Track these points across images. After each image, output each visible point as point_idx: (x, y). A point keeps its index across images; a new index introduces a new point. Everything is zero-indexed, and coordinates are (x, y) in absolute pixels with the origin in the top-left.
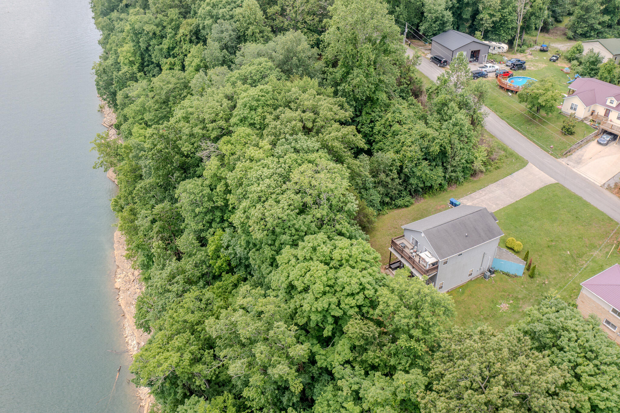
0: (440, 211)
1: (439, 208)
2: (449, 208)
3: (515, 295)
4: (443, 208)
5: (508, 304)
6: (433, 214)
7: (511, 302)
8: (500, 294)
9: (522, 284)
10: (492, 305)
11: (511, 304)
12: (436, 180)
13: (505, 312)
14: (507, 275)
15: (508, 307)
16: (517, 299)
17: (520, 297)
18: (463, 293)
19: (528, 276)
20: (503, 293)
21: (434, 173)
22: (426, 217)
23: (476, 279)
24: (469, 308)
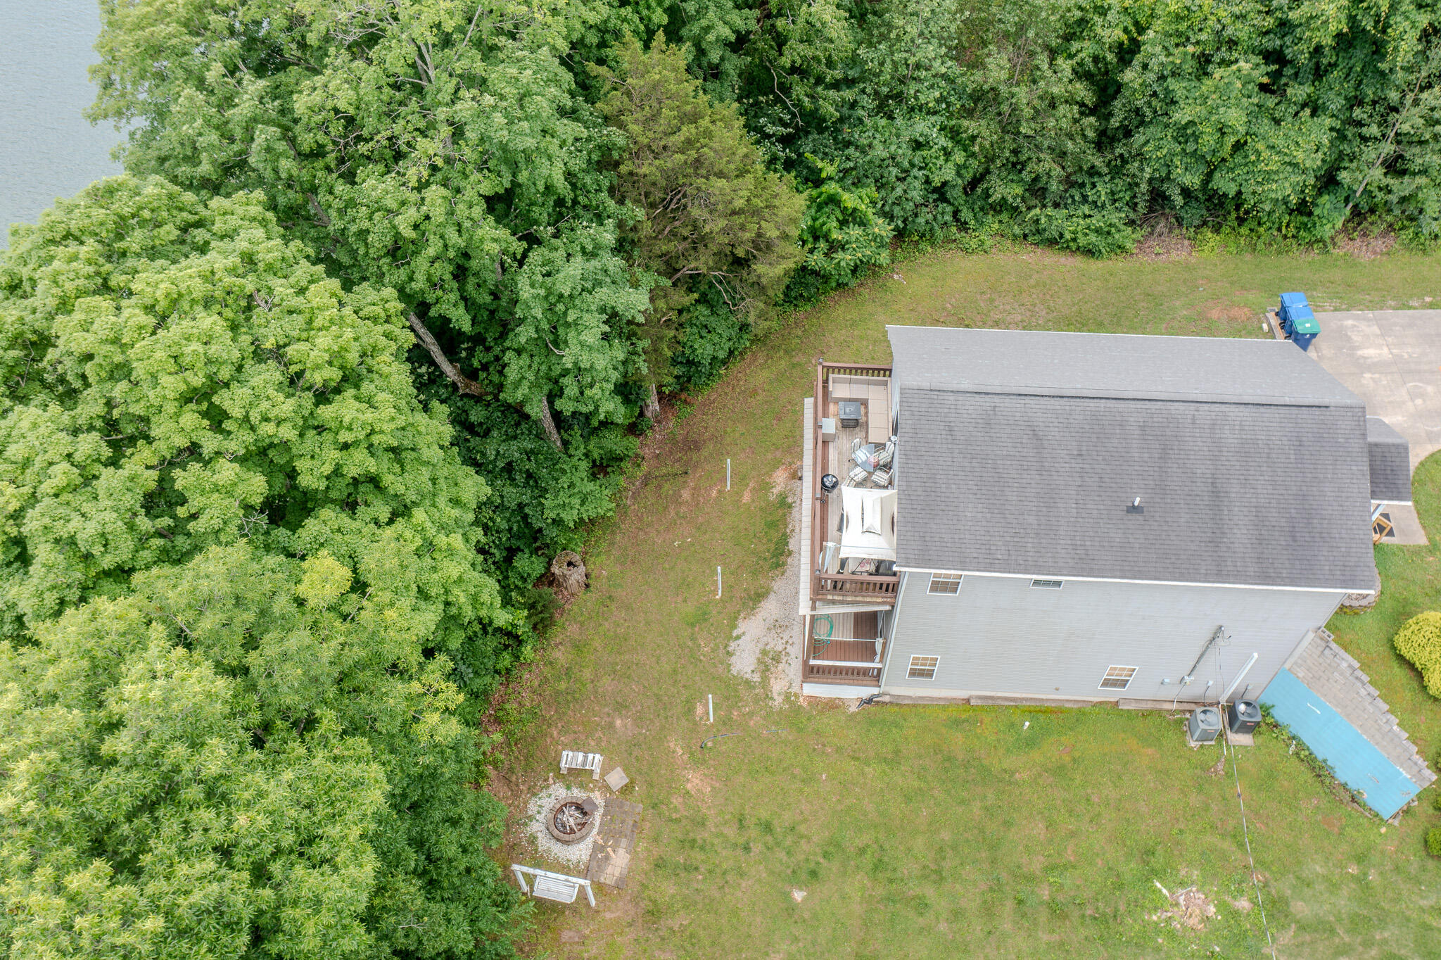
0: (1210, 330)
1: (1214, 314)
2: (1258, 332)
3: (1283, 887)
4: (1232, 319)
5: (1221, 906)
6: (1170, 331)
7: (1243, 904)
8: (1211, 839)
9: (1361, 859)
10: (1130, 869)
11: (1235, 914)
12: (1268, 177)
13: (1172, 935)
14: (1319, 771)
15: (1206, 919)
16: (1277, 908)
17: (1300, 908)
18: (1030, 742)
19: (1419, 832)
20: (1227, 845)
21: (1280, 142)
22: (1132, 329)
23: (1145, 715)
24: (1007, 824)
